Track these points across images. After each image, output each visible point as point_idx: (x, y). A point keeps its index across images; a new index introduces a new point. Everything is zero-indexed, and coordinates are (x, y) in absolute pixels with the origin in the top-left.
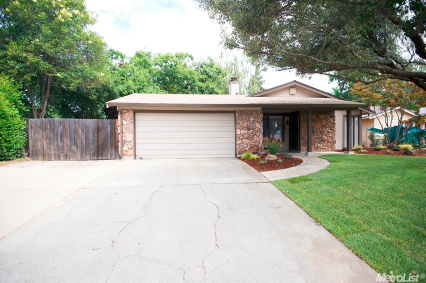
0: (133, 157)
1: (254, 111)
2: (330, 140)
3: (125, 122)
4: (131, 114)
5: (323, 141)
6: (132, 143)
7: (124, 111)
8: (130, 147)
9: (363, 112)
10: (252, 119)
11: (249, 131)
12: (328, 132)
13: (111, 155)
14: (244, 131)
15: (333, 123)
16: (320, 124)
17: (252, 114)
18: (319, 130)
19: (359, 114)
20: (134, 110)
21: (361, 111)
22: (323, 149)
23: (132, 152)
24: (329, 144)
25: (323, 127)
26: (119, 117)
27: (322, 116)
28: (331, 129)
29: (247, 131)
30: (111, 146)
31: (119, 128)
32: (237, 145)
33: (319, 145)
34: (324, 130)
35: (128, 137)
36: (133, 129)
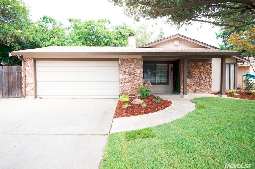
0: (34, 97)
1: (135, 58)
2: (207, 84)
3: (27, 68)
4: (32, 61)
5: (200, 84)
6: (33, 86)
7: (27, 59)
8: (31, 88)
9: (238, 60)
10: (133, 66)
11: (131, 76)
12: (206, 77)
13: (18, 94)
14: (126, 75)
15: (210, 70)
16: (198, 70)
17: (133, 61)
18: (197, 75)
19: (235, 62)
20: (34, 58)
21: (237, 59)
22: (200, 91)
23: (33, 92)
24: (206, 87)
25: (201, 72)
26: (23, 64)
27: (200, 64)
28: (208, 75)
29: (128, 76)
30: (18, 87)
31: (23, 73)
32: (120, 88)
33: (197, 88)
34: (202, 76)
35: (29, 80)
36: (33, 74)
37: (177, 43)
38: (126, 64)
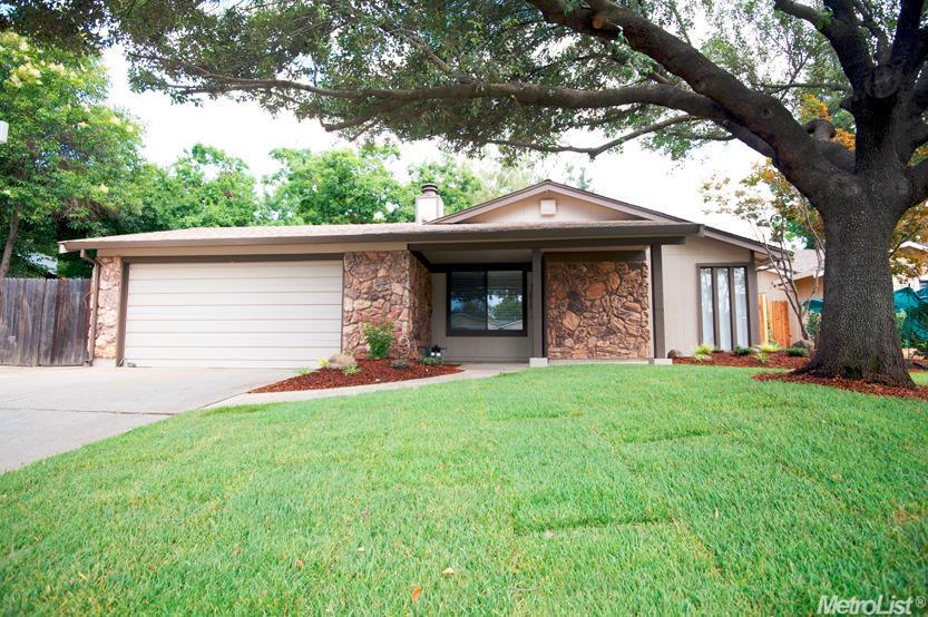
0: (114, 361)
1: (387, 252)
2: (633, 329)
3: (103, 285)
4: (117, 267)
5: (611, 331)
6: (115, 331)
7: (105, 260)
8: (109, 338)
10: (381, 273)
11: (375, 303)
12: (628, 308)
13: (77, 356)
14: (360, 301)
15: (641, 285)
16: (601, 286)
17: (382, 260)
18: (598, 302)
20: (123, 258)
21: (752, 252)
22: (611, 352)
23: (112, 350)
24: (632, 340)
25: (611, 294)
26: (94, 273)
27: (608, 266)
28: (636, 301)
29: (369, 303)
30: (79, 336)
31: (92, 296)
32: (345, 338)
33: (600, 343)
34: (615, 303)
35: (108, 316)
36: (118, 299)
37: (548, 207)
38: (362, 269)
